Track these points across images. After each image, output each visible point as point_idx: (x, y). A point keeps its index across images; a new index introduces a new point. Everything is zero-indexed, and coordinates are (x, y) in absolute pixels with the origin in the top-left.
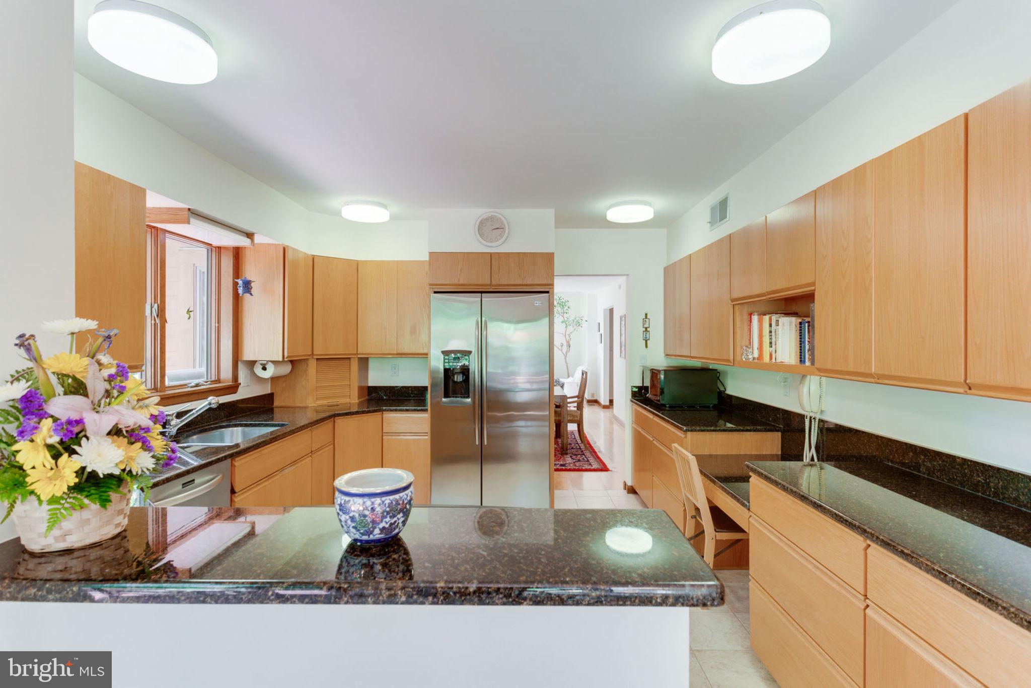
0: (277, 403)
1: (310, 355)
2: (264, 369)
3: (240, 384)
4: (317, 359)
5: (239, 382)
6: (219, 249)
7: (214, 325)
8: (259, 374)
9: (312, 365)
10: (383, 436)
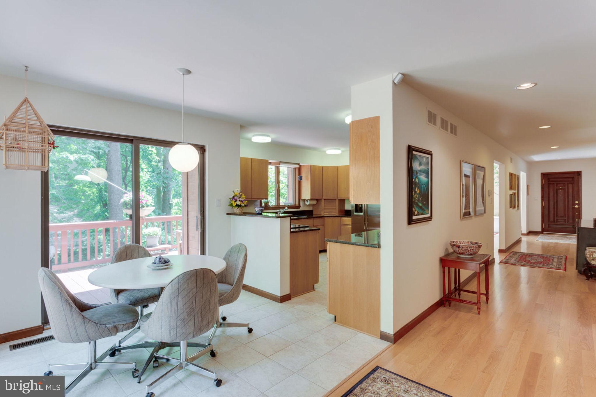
0: (314, 213)
1: (322, 198)
2: (307, 202)
3: (301, 206)
4: (324, 199)
6: (295, 168)
7: (294, 189)
8: (306, 203)
9: (323, 201)
10: (341, 225)
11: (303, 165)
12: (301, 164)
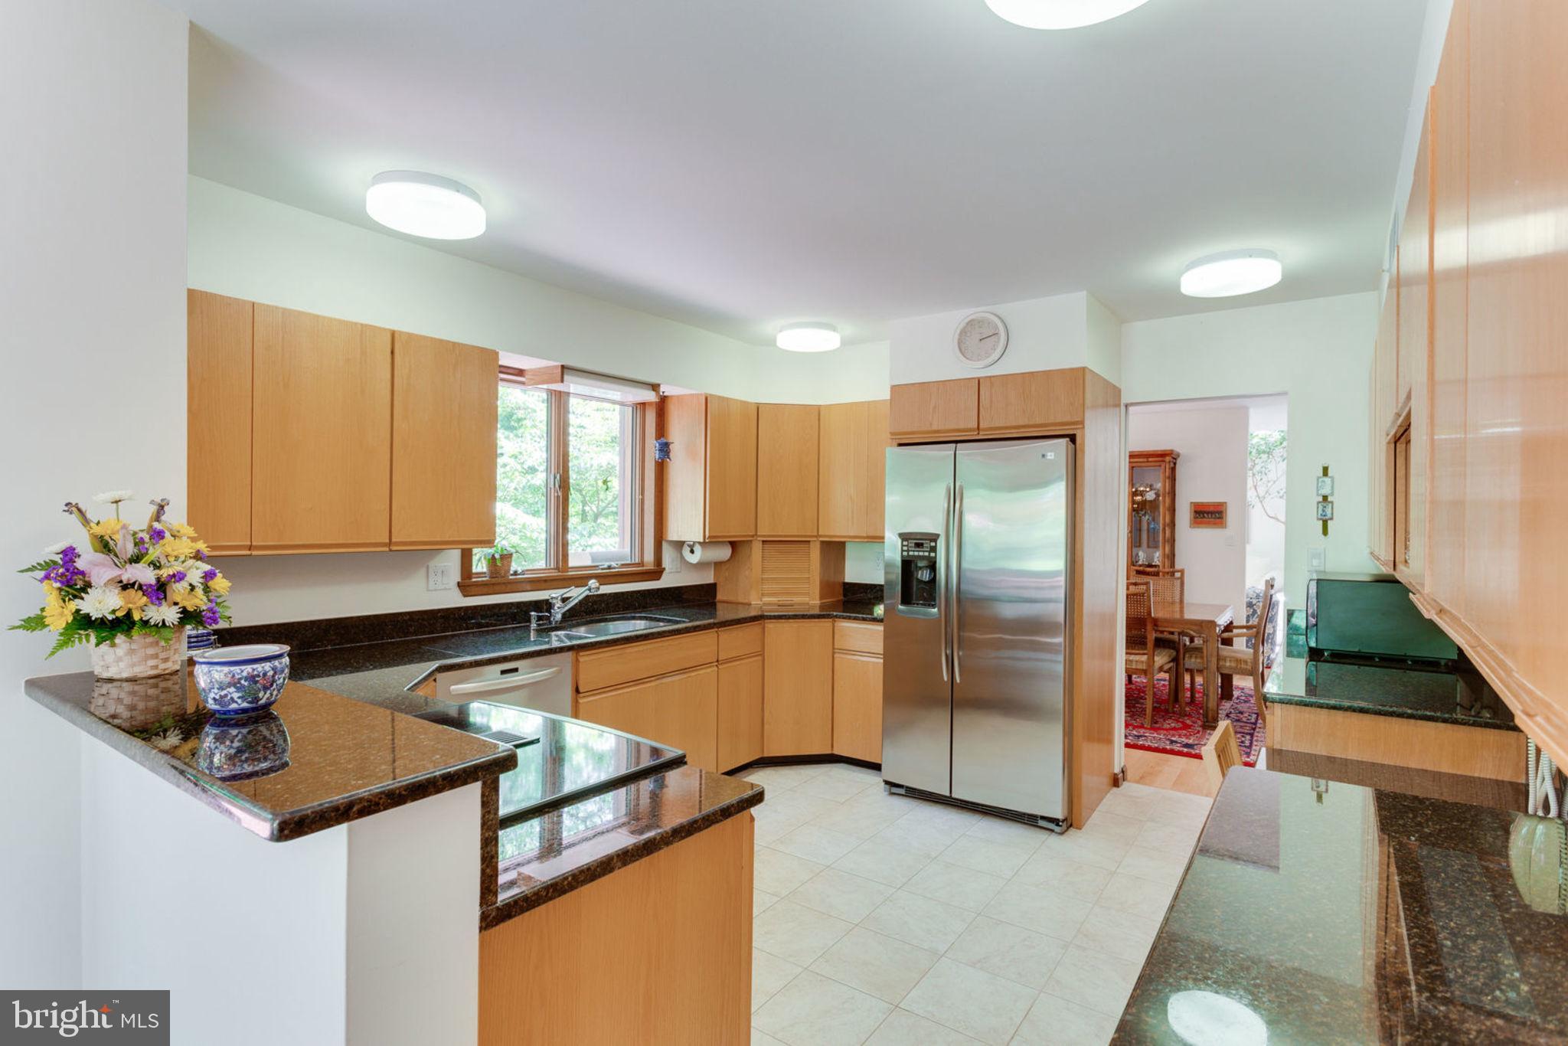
0: (720, 596)
1: (753, 536)
2: (692, 552)
3: (664, 569)
4: (763, 541)
5: (663, 566)
6: (643, 405)
7: (638, 497)
8: (686, 558)
9: (757, 549)
10: (834, 653)
11: (679, 397)
12: (666, 389)
